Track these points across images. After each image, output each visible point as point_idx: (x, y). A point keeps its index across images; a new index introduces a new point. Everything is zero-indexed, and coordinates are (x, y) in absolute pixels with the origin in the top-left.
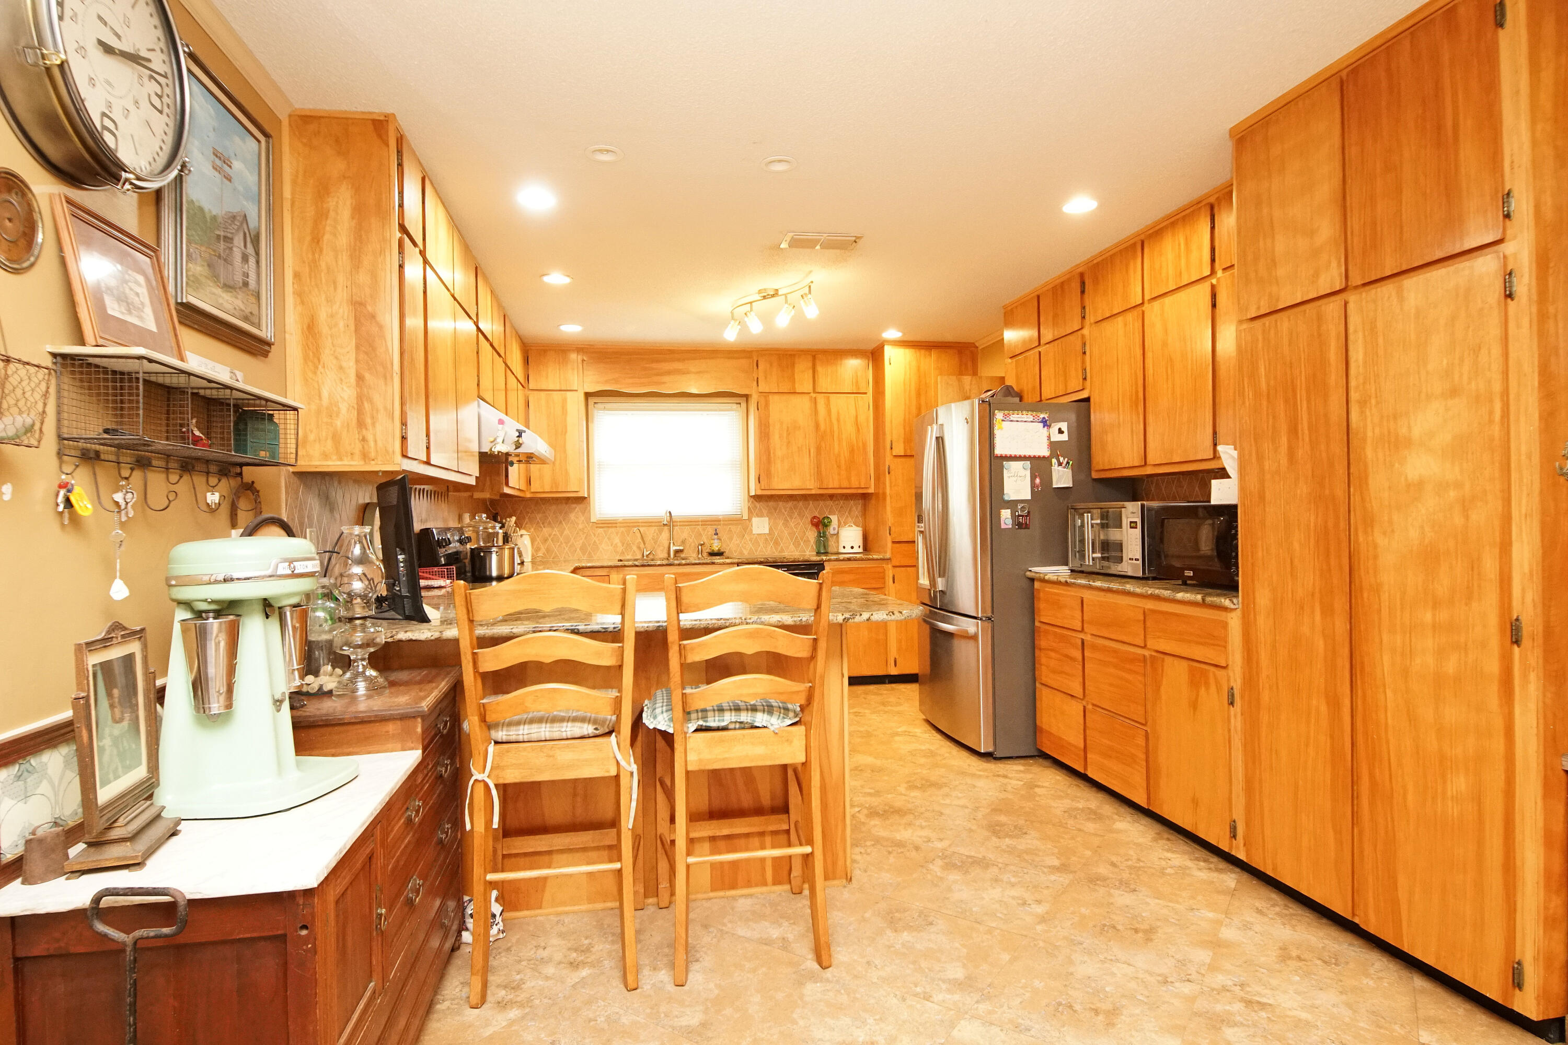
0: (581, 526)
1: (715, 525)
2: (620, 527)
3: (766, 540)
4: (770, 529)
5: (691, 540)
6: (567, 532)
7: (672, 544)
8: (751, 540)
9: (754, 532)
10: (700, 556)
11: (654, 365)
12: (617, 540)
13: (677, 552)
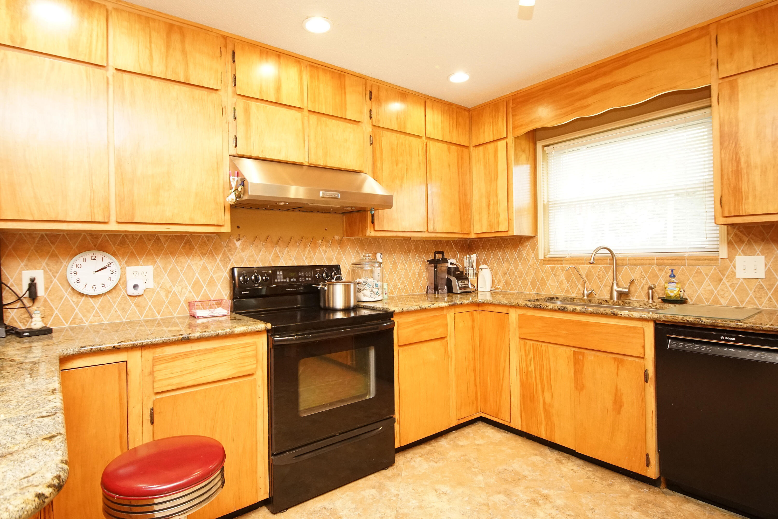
0: (531, 262)
1: (671, 264)
2: (565, 264)
3: (760, 287)
4: (768, 272)
5: (644, 282)
6: (520, 267)
7: (615, 285)
8: (732, 286)
9: (737, 276)
10: (651, 301)
11: (577, 90)
12: (562, 277)
13: (621, 294)
